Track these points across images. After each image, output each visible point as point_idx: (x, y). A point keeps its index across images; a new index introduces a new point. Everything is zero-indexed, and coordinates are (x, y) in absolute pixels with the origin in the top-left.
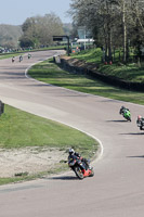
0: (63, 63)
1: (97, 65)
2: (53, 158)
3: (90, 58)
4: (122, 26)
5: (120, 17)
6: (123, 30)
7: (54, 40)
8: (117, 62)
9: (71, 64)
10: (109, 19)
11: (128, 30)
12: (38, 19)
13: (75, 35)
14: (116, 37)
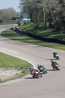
0: (16, 30)
1: (32, 31)
2: (13, 73)
3: (29, 27)
4: (43, 13)
5: (42, 9)
6: (43, 15)
7: (12, 19)
8: (41, 29)
9: (20, 30)
10: (37, 10)
11: (46, 14)
12: (5, 10)
13: (22, 17)
14: (40, 18)
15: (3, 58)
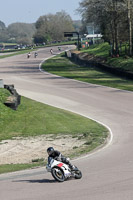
0: (74, 58)
1: (105, 58)
3: (98, 52)
4: (127, 22)
5: (125, 13)
6: (128, 25)
7: (66, 36)
8: (124, 55)
9: (81, 57)
10: (115, 15)
12: (50, 17)
13: (84, 31)
14: (122, 32)
15: (47, 115)
